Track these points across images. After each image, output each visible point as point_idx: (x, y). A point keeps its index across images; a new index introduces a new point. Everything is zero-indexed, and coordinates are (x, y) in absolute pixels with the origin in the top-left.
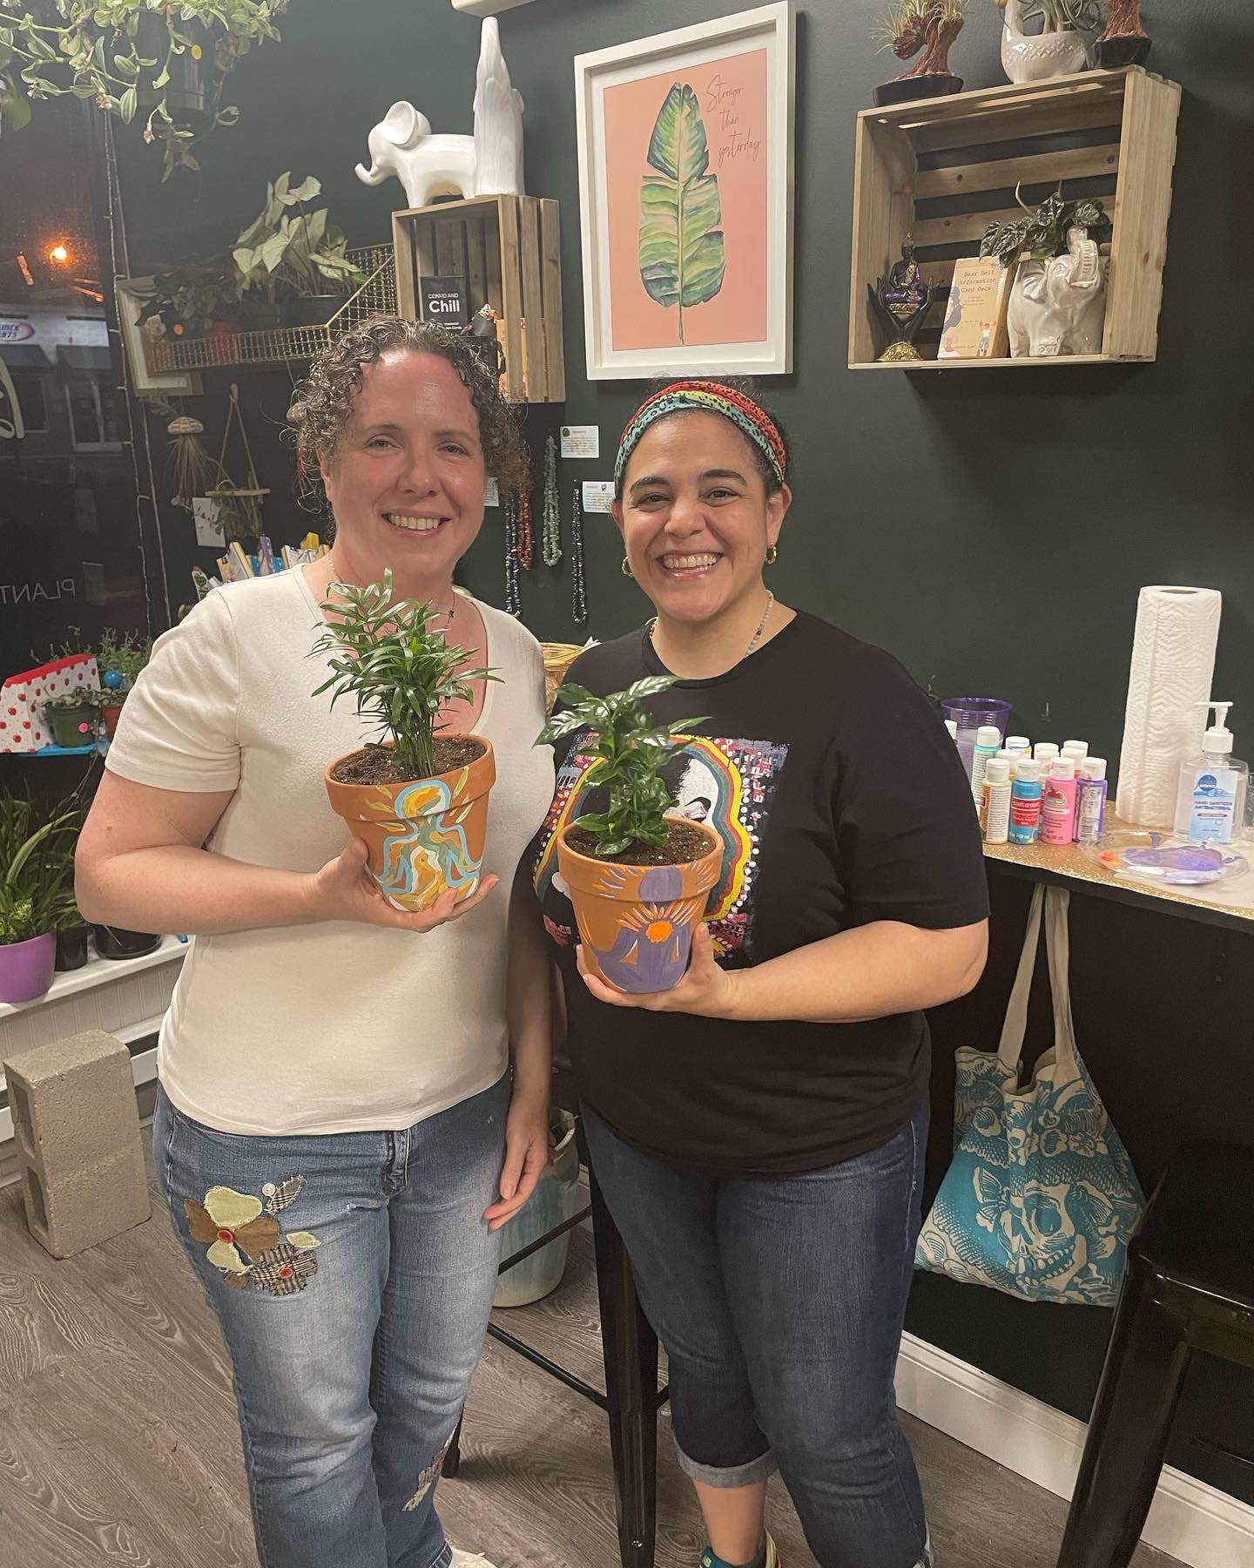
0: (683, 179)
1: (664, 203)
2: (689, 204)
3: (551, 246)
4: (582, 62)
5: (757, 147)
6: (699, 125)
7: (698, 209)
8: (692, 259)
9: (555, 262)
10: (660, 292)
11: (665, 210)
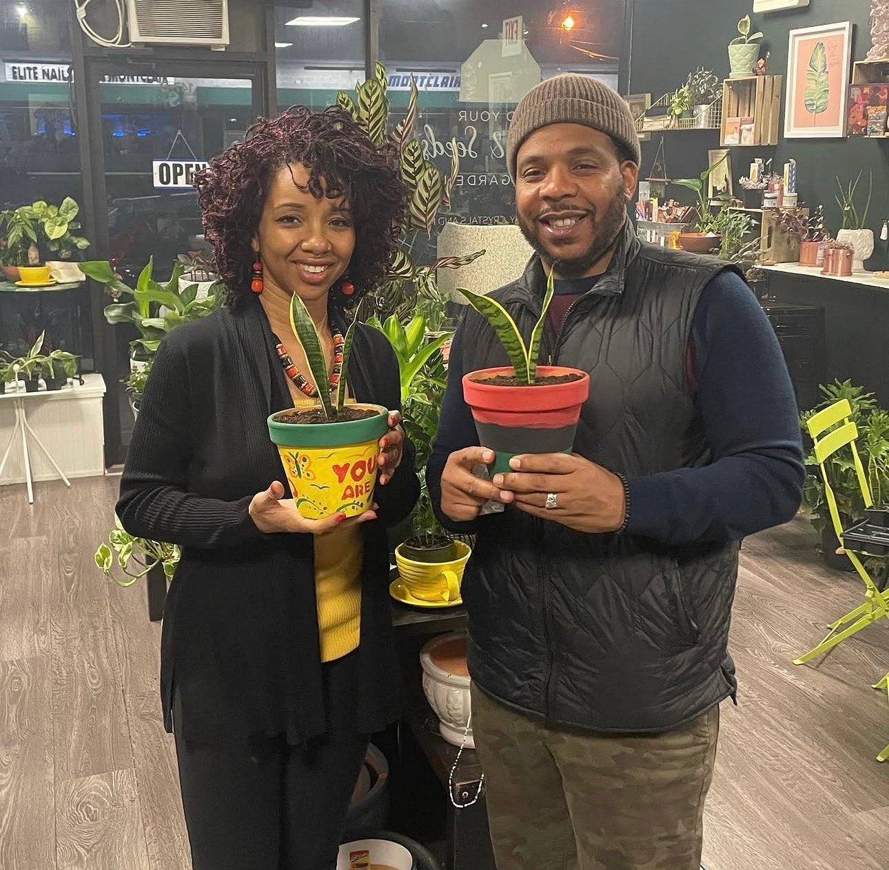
0: (819, 71)
1: (813, 79)
2: (820, 80)
3: (777, 91)
4: (792, 32)
5: (840, 63)
6: (825, 56)
7: (822, 82)
8: (820, 98)
9: (778, 97)
10: (810, 108)
11: (813, 82)
